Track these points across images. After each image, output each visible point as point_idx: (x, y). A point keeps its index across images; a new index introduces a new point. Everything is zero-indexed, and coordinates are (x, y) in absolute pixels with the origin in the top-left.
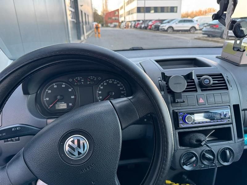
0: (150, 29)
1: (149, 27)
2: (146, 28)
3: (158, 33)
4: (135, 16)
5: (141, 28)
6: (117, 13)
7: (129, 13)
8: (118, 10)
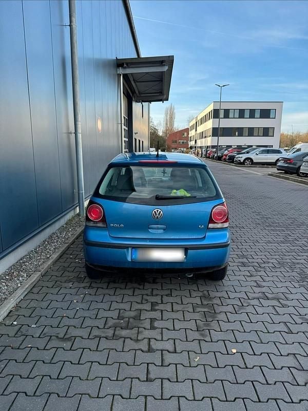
0: (225, 160)
1: (224, 157)
2: (219, 159)
3: (232, 167)
4: (209, 141)
5: (213, 158)
6: (186, 134)
7: (202, 136)
8: (187, 130)
